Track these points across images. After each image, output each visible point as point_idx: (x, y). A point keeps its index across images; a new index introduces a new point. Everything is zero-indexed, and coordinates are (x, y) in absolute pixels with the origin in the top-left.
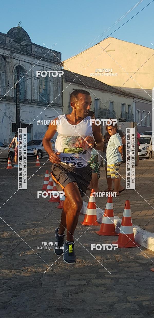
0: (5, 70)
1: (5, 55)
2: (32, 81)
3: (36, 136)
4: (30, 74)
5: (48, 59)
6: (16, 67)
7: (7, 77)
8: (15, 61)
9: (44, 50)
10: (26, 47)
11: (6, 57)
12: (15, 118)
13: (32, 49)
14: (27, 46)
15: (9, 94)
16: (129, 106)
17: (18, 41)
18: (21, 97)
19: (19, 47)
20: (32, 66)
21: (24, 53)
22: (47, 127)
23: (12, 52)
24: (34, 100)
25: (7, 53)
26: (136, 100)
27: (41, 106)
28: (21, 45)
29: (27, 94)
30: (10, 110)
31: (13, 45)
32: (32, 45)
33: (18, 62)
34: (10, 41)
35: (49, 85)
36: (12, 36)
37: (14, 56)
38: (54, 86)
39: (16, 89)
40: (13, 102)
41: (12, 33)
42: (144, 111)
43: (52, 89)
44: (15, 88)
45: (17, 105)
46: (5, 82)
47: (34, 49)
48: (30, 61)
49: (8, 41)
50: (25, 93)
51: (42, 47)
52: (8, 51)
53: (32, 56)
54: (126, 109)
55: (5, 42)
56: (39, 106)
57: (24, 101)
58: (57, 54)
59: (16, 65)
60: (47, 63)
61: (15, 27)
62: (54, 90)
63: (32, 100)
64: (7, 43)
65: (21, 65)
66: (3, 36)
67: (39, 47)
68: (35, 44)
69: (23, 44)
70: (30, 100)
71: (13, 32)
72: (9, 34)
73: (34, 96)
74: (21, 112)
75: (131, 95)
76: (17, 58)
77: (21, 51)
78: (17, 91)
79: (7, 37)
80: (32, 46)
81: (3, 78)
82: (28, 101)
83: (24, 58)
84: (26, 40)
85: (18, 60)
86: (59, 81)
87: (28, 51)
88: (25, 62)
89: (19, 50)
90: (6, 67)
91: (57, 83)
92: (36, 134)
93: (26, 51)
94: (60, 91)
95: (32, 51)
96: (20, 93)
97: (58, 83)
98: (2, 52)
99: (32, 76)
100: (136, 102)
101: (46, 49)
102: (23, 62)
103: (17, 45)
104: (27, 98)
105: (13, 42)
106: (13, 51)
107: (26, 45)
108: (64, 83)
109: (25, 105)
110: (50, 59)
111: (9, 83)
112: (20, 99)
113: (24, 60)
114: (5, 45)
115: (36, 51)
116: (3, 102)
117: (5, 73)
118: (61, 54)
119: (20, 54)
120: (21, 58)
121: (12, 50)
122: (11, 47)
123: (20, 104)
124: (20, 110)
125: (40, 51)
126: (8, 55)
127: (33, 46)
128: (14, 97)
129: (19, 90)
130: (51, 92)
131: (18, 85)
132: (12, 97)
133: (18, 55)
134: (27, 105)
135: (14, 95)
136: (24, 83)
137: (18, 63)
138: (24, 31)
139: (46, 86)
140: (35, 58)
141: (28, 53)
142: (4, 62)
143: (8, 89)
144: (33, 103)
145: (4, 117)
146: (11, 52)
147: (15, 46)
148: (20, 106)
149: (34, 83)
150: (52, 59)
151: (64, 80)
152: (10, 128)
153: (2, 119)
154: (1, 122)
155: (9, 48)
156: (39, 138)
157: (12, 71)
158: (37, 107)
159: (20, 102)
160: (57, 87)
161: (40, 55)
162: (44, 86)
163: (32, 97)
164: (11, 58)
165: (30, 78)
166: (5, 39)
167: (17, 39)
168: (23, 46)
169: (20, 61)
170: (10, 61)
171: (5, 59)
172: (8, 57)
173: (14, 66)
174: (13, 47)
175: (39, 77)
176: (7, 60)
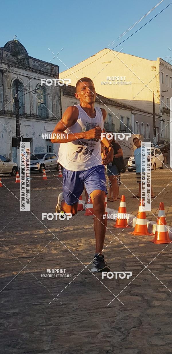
0: (3, 85)
1: (2, 69)
2: (30, 94)
3: (36, 151)
4: (28, 88)
5: (45, 72)
6: (14, 81)
7: (5, 91)
8: (12, 75)
9: (41, 63)
10: (23, 61)
11: (4, 71)
12: (15, 133)
13: (29, 63)
14: (24, 59)
15: (8, 108)
16: (128, 118)
17: (15, 54)
18: (21, 111)
19: (16, 60)
20: (29, 80)
21: (22, 67)
22: (47, 141)
23: (10, 66)
24: (33, 114)
25: (4, 67)
26: (134, 112)
27: (41, 120)
28: (18, 59)
29: (26, 108)
30: (9, 124)
31: (10, 59)
34: (7, 55)
35: (48, 98)
36: (9, 50)
37: (11, 70)
38: (52, 100)
39: (15, 104)
40: (12, 116)
41: (9, 46)
42: (143, 123)
43: (50, 103)
44: (14, 102)
45: (16, 119)
46: (4, 96)
47: (32, 62)
48: (28, 75)
49: (5, 55)
50: (24, 107)
51: (39, 61)
52: (6, 65)
53: (30, 70)
54: (125, 122)
55: (2, 55)
56: (38, 121)
57: (23, 115)
58: (55, 67)
59: (14, 79)
60: (44, 76)
61: (11, 41)
62: (52, 104)
63: (30, 114)
64: (4, 57)
65: (18, 78)
67: (35, 60)
68: (32, 57)
69: (20, 58)
70: (29, 114)
72: (6, 47)
73: (33, 110)
74: (20, 126)
75: (129, 107)
76: (14, 72)
78: (16, 106)
79: (3, 51)
81: (2, 92)
82: (27, 115)
83: (22, 72)
84: (23, 54)
85: (15, 74)
86: (58, 94)
87: (25, 64)
88: (23, 76)
89: (17, 64)
90: (4, 82)
91: (55, 97)
92: (36, 148)
94: (58, 105)
95: (29, 65)
96: (19, 107)
97: (57, 97)
99: (30, 90)
100: (135, 114)
101: (43, 62)
102: (21, 76)
103: (14, 59)
104: (26, 113)
105: (10, 55)
107: (22, 59)
108: (62, 97)
109: (23, 119)
110: (47, 73)
111: (7, 98)
112: (19, 113)
113: (21, 74)
114: (3, 59)
115: (33, 65)
116: (2, 117)
117: (3, 87)
118: (58, 68)
119: (17, 68)
120: (19, 71)
121: (9, 64)
122: (9, 61)
123: (20, 119)
124: (20, 125)
125: (37, 64)
127: (30, 59)
128: (12, 111)
129: (18, 104)
130: (50, 106)
131: (16, 100)
132: (11, 112)
133: (15, 69)
134: (26, 120)
135: (12, 109)
136: (22, 99)
137: (15, 77)
138: (21, 45)
139: (45, 99)
140: (33, 71)
141: (25, 67)
143: (7, 103)
144: (32, 117)
145: (3, 132)
146: (8, 66)
147: (12, 59)
148: (20, 120)
149: (32, 97)
150: (50, 72)
151: (62, 94)
152: (10, 143)
153: (2, 134)
154: (1, 137)
155: (6, 62)
156: (39, 152)
157: (10, 85)
158: (36, 121)
159: (19, 116)
160: (55, 101)
161: (37, 69)
162: (42, 100)
163: (31, 111)
164: (9, 72)
165: (28, 93)
166: (2, 53)
167: (14, 52)
168: (20, 60)
169: (18, 75)
170: (7, 75)
171: (3, 73)
172: (6, 72)
173: (12, 80)
174: (11, 61)
175: (37, 91)
176: (5, 74)
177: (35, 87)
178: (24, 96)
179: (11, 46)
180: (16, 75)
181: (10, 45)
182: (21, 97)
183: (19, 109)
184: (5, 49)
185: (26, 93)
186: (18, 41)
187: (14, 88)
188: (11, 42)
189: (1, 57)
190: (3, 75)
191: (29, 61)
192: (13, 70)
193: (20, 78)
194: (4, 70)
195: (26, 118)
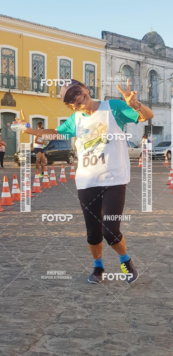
0: (139, 76)
1: (140, 60)
2: (164, 84)
3: (166, 138)
4: (162, 78)
7: (141, 82)
8: (148, 66)
10: (160, 51)
13: (165, 53)
14: (160, 49)
15: (142, 98)
17: (152, 45)
18: (154, 100)
19: (153, 51)
20: (164, 69)
21: (158, 57)
24: (166, 103)
25: (141, 58)
28: (154, 50)
31: (147, 50)
32: (165, 48)
33: (152, 66)
34: (144, 46)
37: (148, 61)
39: (149, 93)
41: (146, 38)
44: (148, 91)
46: (139, 86)
47: (168, 52)
48: (163, 64)
50: (158, 96)
52: (143, 56)
53: (166, 60)
55: (140, 48)
57: (156, 104)
59: (150, 70)
64: (142, 49)
65: (154, 69)
66: (139, 43)
68: (169, 47)
70: (162, 103)
71: (148, 38)
72: (144, 39)
76: (151, 63)
77: (155, 55)
78: (150, 95)
79: (142, 43)
80: (165, 50)
81: (138, 83)
82: (160, 104)
83: (158, 63)
84: (160, 44)
87: (161, 55)
88: (159, 66)
89: (153, 54)
90: (140, 73)
93: (160, 55)
95: (165, 54)
96: (153, 96)
98: (137, 58)
99: (164, 79)
102: (157, 66)
103: (151, 50)
104: (159, 102)
105: (148, 47)
106: (148, 57)
107: (159, 49)
109: (156, 108)
111: (142, 87)
112: (153, 102)
113: (157, 64)
114: (140, 51)
115: (169, 55)
119: (154, 58)
120: (155, 62)
121: (146, 55)
122: (146, 52)
126: (142, 60)
127: (167, 49)
128: (146, 101)
129: (152, 93)
131: (151, 88)
133: (152, 60)
135: (146, 99)
136: (157, 87)
137: (151, 68)
138: (159, 36)
140: (168, 61)
141: (161, 57)
142: (139, 67)
143: (142, 93)
144: (164, 106)
146: (145, 57)
147: (149, 51)
149: (166, 86)
155: (143, 54)
157: (145, 76)
159: (152, 105)
163: (164, 100)
164: (145, 63)
165: (162, 82)
166: (140, 45)
167: (152, 43)
168: (157, 50)
169: (154, 65)
170: (144, 66)
171: (140, 65)
172: (143, 63)
173: (148, 71)
174: (148, 52)
175: (171, 79)
176: (141, 65)
177: (170, 76)
178: (158, 86)
179: (149, 39)
180: (152, 65)
181: (148, 36)
182: (156, 87)
183: (153, 98)
184: (143, 41)
185: (160, 82)
186: (156, 32)
187: (149, 78)
188: (149, 34)
189: (139, 49)
190: (139, 66)
191: (165, 51)
192: (149, 60)
193: (155, 68)
194: (141, 62)
195: (159, 107)
